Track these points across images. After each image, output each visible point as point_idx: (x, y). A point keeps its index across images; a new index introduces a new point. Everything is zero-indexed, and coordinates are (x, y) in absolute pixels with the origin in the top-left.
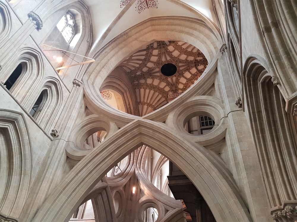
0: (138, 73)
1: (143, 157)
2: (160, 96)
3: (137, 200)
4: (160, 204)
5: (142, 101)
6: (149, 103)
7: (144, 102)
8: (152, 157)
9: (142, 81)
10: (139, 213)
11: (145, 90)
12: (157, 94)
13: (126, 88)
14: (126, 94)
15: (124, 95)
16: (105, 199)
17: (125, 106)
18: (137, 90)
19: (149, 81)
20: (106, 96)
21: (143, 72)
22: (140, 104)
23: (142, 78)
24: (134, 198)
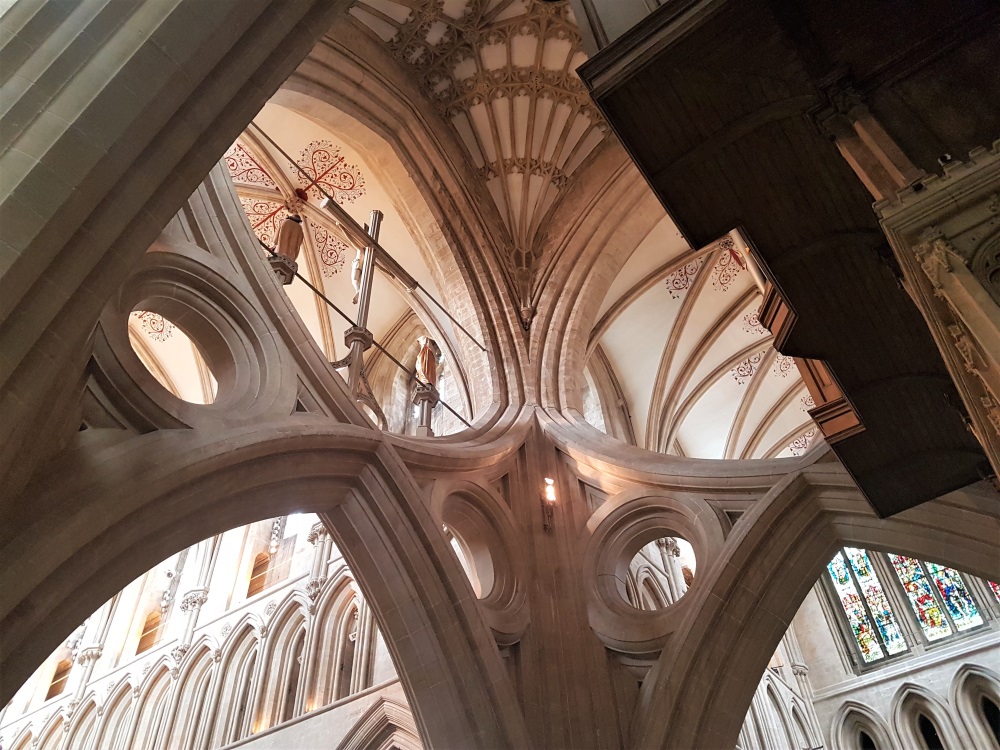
0: (435, 35)
1: (562, 368)
2: (564, 111)
3: (577, 524)
4: (685, 500)
5: (492, 157)
6: (524, 159)
7: (504, 161)
8: (621, 403)
9: (465, 70)
10: (602, 577)
11: (489, 105)
12: (546, 104)
13: (398, 107)
14: (410, 132)
15: (398, 138)
16: (389, 507)
17: (418, 185)
18: (459, 121)
19: (494, 57)
20: (339, 187)
21: (452, 20)
22: (491, 175)
23: (460, 57)
24: (559, 521)
